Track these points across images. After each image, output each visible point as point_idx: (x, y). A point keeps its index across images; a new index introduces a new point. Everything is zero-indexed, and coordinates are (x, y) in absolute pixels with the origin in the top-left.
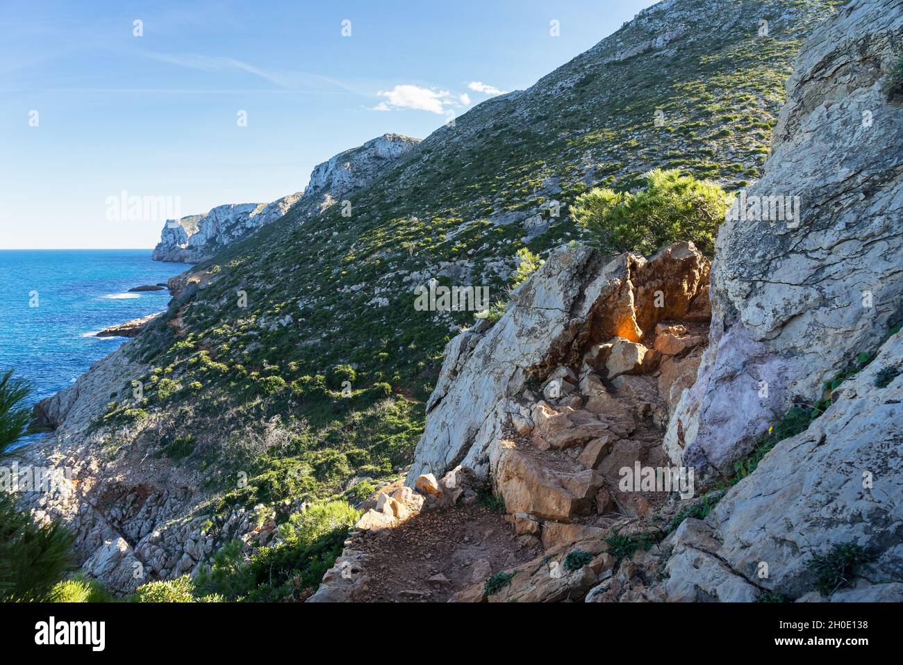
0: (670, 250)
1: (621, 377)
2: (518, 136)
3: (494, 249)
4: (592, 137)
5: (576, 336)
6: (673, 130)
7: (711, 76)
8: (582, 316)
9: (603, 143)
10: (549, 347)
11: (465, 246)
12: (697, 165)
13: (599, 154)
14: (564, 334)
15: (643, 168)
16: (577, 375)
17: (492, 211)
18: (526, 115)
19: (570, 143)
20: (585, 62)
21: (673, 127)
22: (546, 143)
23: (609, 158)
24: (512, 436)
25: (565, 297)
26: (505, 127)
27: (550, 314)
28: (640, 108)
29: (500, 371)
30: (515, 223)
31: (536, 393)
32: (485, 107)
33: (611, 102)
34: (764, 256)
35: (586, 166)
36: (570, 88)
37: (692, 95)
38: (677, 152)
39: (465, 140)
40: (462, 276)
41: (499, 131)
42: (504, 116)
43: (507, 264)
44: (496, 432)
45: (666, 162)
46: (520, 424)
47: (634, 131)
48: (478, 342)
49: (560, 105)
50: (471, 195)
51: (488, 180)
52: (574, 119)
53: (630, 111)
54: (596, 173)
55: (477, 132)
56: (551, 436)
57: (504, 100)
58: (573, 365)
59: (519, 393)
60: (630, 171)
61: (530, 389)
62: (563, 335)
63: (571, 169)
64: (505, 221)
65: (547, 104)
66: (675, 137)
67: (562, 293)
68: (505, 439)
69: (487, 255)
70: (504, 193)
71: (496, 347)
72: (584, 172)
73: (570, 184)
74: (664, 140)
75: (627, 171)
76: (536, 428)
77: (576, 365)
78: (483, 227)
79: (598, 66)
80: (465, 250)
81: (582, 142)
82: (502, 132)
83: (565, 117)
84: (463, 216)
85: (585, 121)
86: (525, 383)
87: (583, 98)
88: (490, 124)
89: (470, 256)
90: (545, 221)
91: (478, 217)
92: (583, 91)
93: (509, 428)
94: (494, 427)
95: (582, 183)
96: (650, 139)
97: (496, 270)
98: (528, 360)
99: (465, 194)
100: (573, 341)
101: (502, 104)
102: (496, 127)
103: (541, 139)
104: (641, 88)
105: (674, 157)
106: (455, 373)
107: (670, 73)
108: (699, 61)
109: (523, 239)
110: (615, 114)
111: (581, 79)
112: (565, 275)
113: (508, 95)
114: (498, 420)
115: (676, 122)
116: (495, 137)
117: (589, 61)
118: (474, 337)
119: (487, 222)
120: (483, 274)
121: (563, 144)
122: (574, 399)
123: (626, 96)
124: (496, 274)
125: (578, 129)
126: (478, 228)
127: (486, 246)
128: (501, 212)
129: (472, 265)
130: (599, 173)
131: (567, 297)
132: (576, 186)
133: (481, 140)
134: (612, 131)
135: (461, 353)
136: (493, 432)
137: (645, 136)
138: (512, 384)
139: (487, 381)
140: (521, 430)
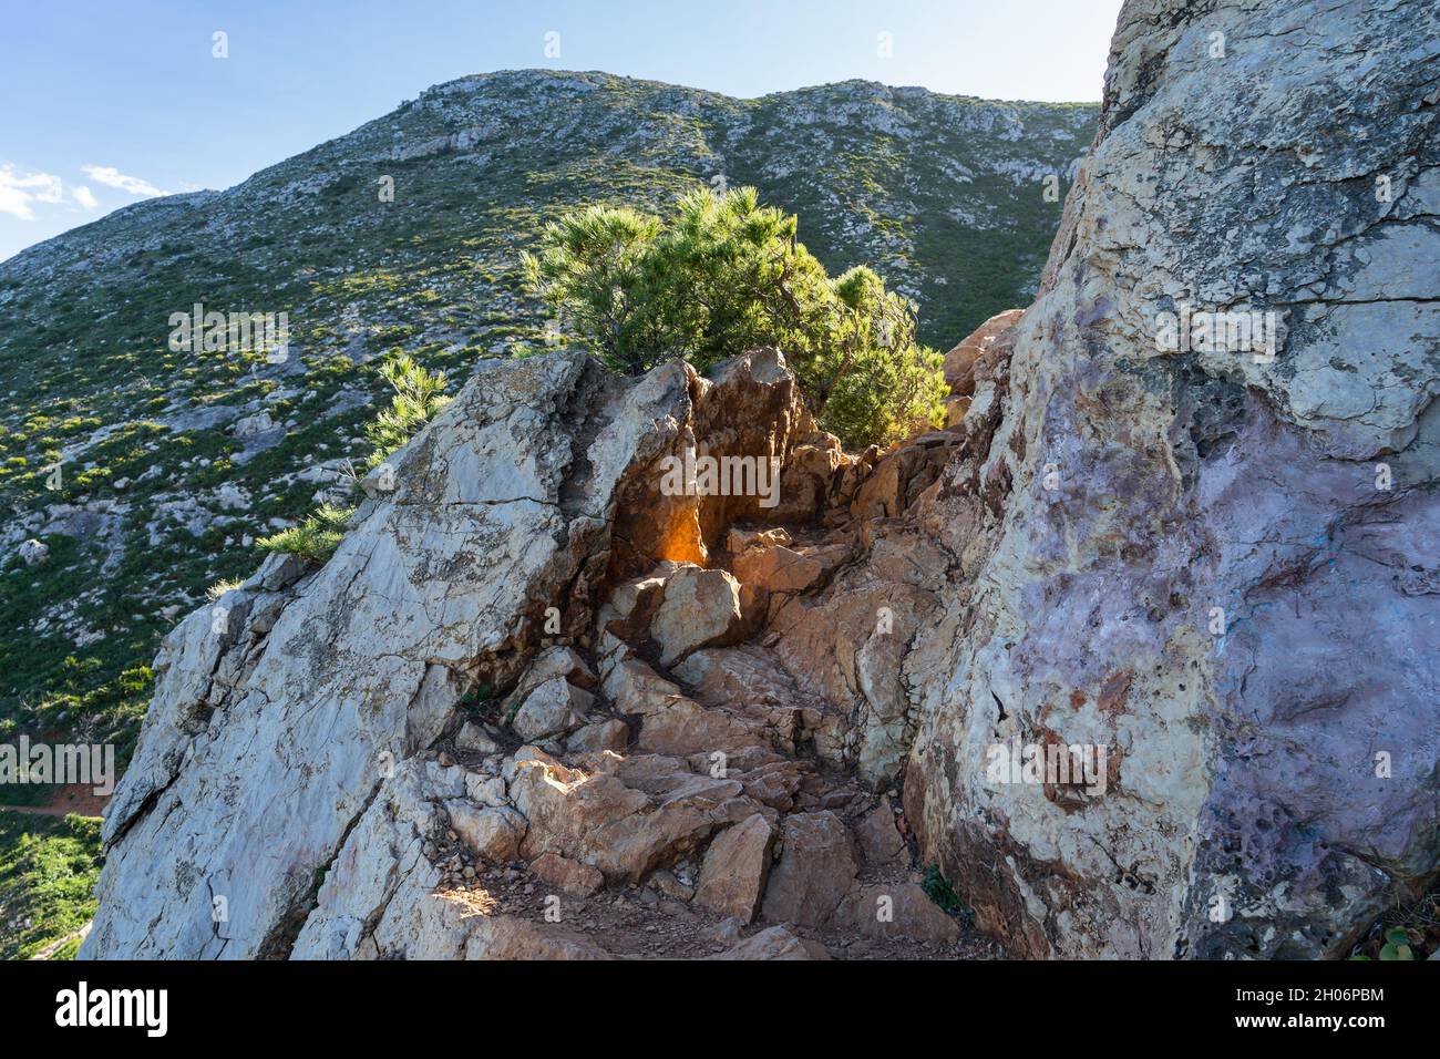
0: (749, 362)
1: (698, 655)
2: (215, 269)
3: (173, 476)
4: (358, 281)
5: (582, 565)
6: (494, 279)
7: (545, 203)
8: (592, 510)
9: (378, 292)
10: (521, 597)
11: (107, 471)
12: (535, 337)
13: (371, 310)
14: (556, 560)
15: (450, 336)
16: (593, 665)
17: (166, 403)
18: (229, 233)
19: (318, 289)
20: (337, 155)
21: (494, 275)
22: (271, 285)
23: (390, 317)
24: (469, 871)
25: (541, 468)
26: (186, 251)
27: (503, 515)
28: (437, 241)
29: (374, 682)
30: (216, 427)
31: (494, 730)
32: (142, 213)
33: (387, 226)
34: (1315, 237)
35: (351, 330)
36: (313, 195)
37: (520, 229)
38: (503, 314)
39: (98, 268)
40: (102, 532)
41: (175, 258)
42: (184, 231)
43: (202, 504)
44: (404, 866)
45: (486, 330)
46: (482, 830)
47: (430, 276)
48: (277, 614)
49: (296, 222)
50: (121, 373)
51: (155, 346)
52: (321, 248)
53: (420, 244)
54: (369, 342)
55: (126, 256)
56: (594, 845)
57: (182, 204)
58: (577, 639)
59: (443, 736)
60: (428, 342)
61: (475, 720)
62: (556, 564)
63: (323, 332)
64: (195, 423)
65: (270, 219)
66: (498, 291)
67: (531, 461)
68: (453, 886)
69: (159, 489)
70: (190, 371)
71: (347, 619)
72: (347, 340)
73: (323, 359)
74: (480, 294)
75: (423, 341)
76: (536, 831)
77: (585, 641)
78: (147, 434)
79: (362, 164)
80: (108, 481)
81: (339, 288)
82: (180, 260)
83: (306, 243)
84: (100, 414)
85: (343, 253)
86: (459, 707)
87: (337, 214)
88: (154, 243)
89: (120, 492)
90: (278, 424)
91: (135, 415)
92: (337, 203)
93: (445, 844)
94: (394, 852)
95: (344, 358)
96: (459, 291)
97: (178, 516)
98: (460, 641)
99: (104, 372)
100: (575, 578)
101: (176, 211)
102: (167, 250)
103: (261, 277)
104: (438, 208)
105: (499, 322)
106: (203, 712)
107: (482, 191)
108: (525, 178)
109: (235, 457)
110: (396, 246)
111: (332, 183)
112: (526, 416)
113: (189, 196)
114: (405, 829)
115: (497, 267)
116: (165, 268)
117: (346, 155)
118: (262, 603)
119: (155, 425)
120: (151, 527)
121: (303, 290)
122: (608, 727)
123: (414, 219)
124: (180, 524)
125: (331, 266)
126: (135, 437)
127: (155, 471)
128: (186, 407)
129: (125, 509)
130: (374, 342)
131: (545, 467)
132: (334, 363)
133: (134, 272)
134: (393, 273)
135: (224, 652)
136: (394, 870)
137: (449, 286)
138: (418, 714)
139: (339, 715)
140: (490, 846)
